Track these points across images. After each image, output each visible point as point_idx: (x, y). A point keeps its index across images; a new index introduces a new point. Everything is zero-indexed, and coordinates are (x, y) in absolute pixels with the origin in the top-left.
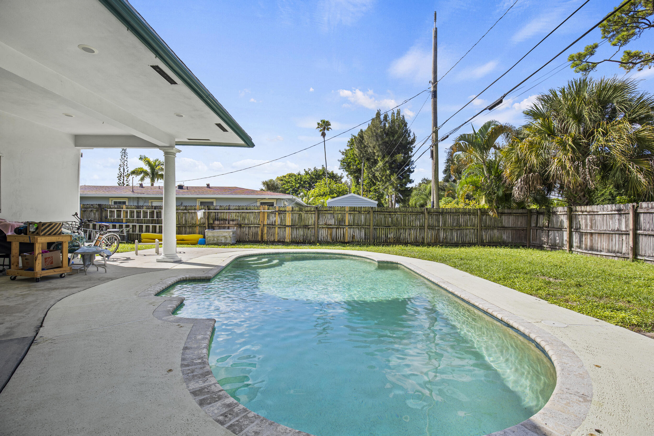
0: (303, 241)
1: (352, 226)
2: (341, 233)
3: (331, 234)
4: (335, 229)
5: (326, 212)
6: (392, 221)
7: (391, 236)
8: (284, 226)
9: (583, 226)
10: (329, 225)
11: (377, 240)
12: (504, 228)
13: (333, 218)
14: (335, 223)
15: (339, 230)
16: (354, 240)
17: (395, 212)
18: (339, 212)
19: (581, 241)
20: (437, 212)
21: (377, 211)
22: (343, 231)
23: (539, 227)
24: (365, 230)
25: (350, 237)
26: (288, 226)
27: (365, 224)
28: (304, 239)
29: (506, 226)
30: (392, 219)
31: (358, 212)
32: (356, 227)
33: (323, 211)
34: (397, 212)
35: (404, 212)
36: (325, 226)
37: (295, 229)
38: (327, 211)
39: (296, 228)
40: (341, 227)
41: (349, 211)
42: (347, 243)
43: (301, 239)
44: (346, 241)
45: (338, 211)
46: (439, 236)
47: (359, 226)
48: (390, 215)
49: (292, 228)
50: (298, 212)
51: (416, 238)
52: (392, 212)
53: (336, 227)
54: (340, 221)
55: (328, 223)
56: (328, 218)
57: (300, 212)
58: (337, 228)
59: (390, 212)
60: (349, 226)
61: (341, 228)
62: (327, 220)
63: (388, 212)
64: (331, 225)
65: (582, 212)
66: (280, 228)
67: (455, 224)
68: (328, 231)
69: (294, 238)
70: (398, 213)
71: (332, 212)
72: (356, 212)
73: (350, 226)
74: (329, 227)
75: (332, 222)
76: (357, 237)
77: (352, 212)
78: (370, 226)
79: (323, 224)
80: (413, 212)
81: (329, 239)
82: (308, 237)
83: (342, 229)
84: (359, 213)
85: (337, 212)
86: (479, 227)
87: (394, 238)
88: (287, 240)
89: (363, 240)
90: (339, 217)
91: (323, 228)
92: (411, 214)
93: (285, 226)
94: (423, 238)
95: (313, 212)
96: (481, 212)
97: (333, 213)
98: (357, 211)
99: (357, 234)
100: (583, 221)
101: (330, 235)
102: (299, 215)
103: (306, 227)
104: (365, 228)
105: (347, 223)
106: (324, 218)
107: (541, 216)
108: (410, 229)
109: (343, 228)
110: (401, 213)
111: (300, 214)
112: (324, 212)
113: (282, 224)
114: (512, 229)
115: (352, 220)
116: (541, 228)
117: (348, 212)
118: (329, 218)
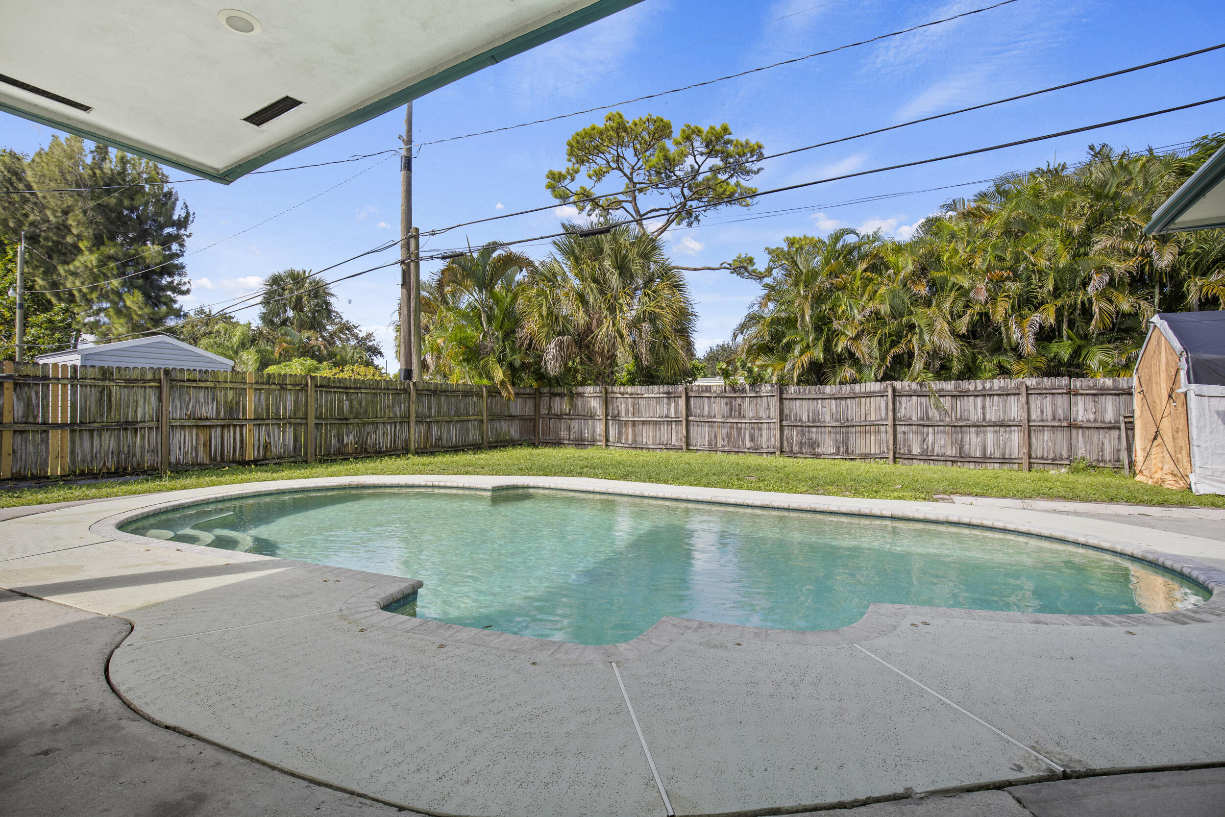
0: (117, 469)
1: (263, 419)
2: (234, 439)
3: (208, 444)
4: (219, 430)
5: (194, 384)
6: (351, 406)
7: (350, 439)
8: (44, 428)
9: (623, 413)
10: (200, 419)
11: (320, 451)
12: (512, 417)
13: (213, 400)
14: (218, 413)
15: (229, 431)
16: (268, 454)
17: (356, 388)
18: (230, 385)
19: (620, 433)
20: (428, 390)
21: (321, 386)
22: (241, 435)
23: (554, 415)
24: (295, 430)
25: (259, 448)
26: (63, 426)
27: (295, 414)
28: (118, 462)
29: (514, 414)
30: (351, 402)
31: (278, 387)
32: (274, 422)
33: (183, 381)
34: (360, 388)
35: (373, 389)
36: (192, 422)
37: (86, 436)
38: (195, 381)
39: (91, 431)
40: (235, 422)
41: (257, 383)
42: (248, 463)
43: (108, 464)
44: (249, 455)
45: (226, 382)
46: (431, 434)
47: (280, 421)
48: (347, 393)
49: (73, 431)
50: (99, 383)
51: (395, 441)
52: (350, 388)
53: (222, 423)
54: (231, 409)
55: (198, 414)
56: (197, 401)
57: (107, 383)
58: (223, 427)
59: (346, 388)
60: (255, 419)
61: (235, 426)
62: (194, 407)
63: (343, 388)
64: (207, 419)
65: (623, 394)
66: (22, 432)
67: (453, 413)
68: (197, 435)
69: (83, 461)
70: (363, 391)
71: (212, 385)
72: (273, 387)
73: (259, 420)
74: (200, 424)
75: (209, 410)
76: (277, 449)
77: (264, 387)
78: (306, 418)
79: (183, 416)
80: (388, 389)
81: (202, 457)
82: (135, 455)
83: (238, 429)
84: (282, 388)
85: (224, 385)
86: (485, 417)
87: (356, 443)
88: (55, 468)
89: (289, 453)
90: (230, 399)
91: (183, 427)
92: (385, 394)
93: (46, 427)
94: (407, 441)
95: (152, 384)
96: (489, 392)
97: (215, 388)
98: (274, 384)
99: (277, 439)
100: (623, 406)
101: (205, 445)
102: (101, 393)
103: (129, 426)
104: (295, 424)
105: (250, 414)
106: (187, 399)
107: (558, 399)
108: (384, 423)
109: (242, 426)
110: (369, 391)
111: (104, 388)
112: (186, 384)
113: (31, 420)
114: (521, 418)
115: (265, 407)
116: (559, 417)
117: (255, 386)
118: (202, 400)
